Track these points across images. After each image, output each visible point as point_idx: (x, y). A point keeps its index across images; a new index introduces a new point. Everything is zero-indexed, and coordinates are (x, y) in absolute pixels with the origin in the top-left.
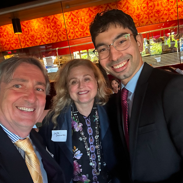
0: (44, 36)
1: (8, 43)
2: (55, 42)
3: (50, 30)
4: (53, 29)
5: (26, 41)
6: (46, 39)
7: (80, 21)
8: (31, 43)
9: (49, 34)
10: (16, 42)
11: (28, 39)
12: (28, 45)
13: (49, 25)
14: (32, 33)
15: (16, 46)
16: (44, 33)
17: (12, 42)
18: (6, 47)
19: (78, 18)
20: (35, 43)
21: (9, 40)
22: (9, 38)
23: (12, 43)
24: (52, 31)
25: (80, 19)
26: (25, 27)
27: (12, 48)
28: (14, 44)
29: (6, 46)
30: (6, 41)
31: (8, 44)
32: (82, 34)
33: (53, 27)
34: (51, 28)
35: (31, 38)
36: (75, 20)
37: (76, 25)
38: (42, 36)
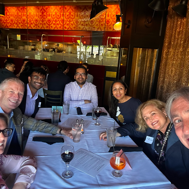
0: (32, 22)
1: (5, 21)
2: (39, 29)
4: (40, 17)
5: (19, 24)
6: (34, 25)
8: (22, 26)
9: (36, 22)
10: (11, 23)
11: (20, 22)
12: (19, 27)
13: (37, 14)
14: (24, 18)
15: (10, 26)
16: (33, 20)
17: (8, 21)
18: (3, 25)
20: (25, 26)
21: (6, 19)
22: (6, 18)
23: (8, 23)
24: (39, 19)
26: (20, 11)
27: (7, 26)
28: (9, 24)
29: (3, 24)
30: (4, 19)
31: (5, 23)
33: (40, 16)
34: (38, 16)
35: (22, 22)
37: (58, 18)
38: (31, 22)
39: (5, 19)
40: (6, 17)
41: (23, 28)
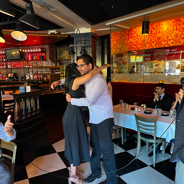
0: (170, 38)
1: (136, 43)
4: (182, 31)
5: (152, 43)
6: (172, 41)
8: (156, 44)
9: (176, 37)
10: (143, 43)
11: (154, 40)
13: (178, 27)
14: (159, 35)
15: (141, 47)
17: (139, 43)
18: (133, 47)
20: (160, 45)
23: (139, 44)
24: (180, 33)
26: (154, 29)
27: (138, 48)
28: (141, 45)
29: (133, 46)
30: (135, 41)
31: (135, 45)
33: (183, 29)
34: (180, 30)
39: (136, 41)
40: (137, 38)
41: (158, 47)
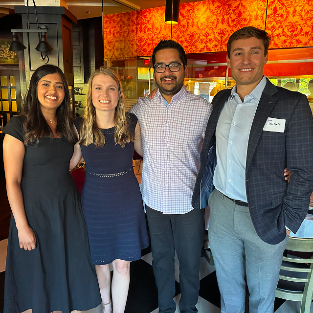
0: (212, 37)
1: (150, 42)
3: (226, 27)
4: (232, 25)
6: (214, 43)
7: (290, 15)
8: (187, 47)
9: (221, 35)
11: (183, 39)
13: (226, 17)
14: (192, 29)
16: (213, 32)
17: (157, 41)
18: (144, 49)
19: (288, 9)
20: (193, 48)
21: (153, 37)
22: (153, 34)
24: (229, 29)
25: (291, 10)
26: (184, 17)
29: (145, 47)
30: (148, 38)
31: (149, 44)
32: (289, 41)
33: (233, 21)
34: (228, 23)
35: (188, 39)
36: (280, 12)
37: (281, 22)
38: (209, 37)
39: (150, 37)
40: (153, 32)
41: (189, 53)
